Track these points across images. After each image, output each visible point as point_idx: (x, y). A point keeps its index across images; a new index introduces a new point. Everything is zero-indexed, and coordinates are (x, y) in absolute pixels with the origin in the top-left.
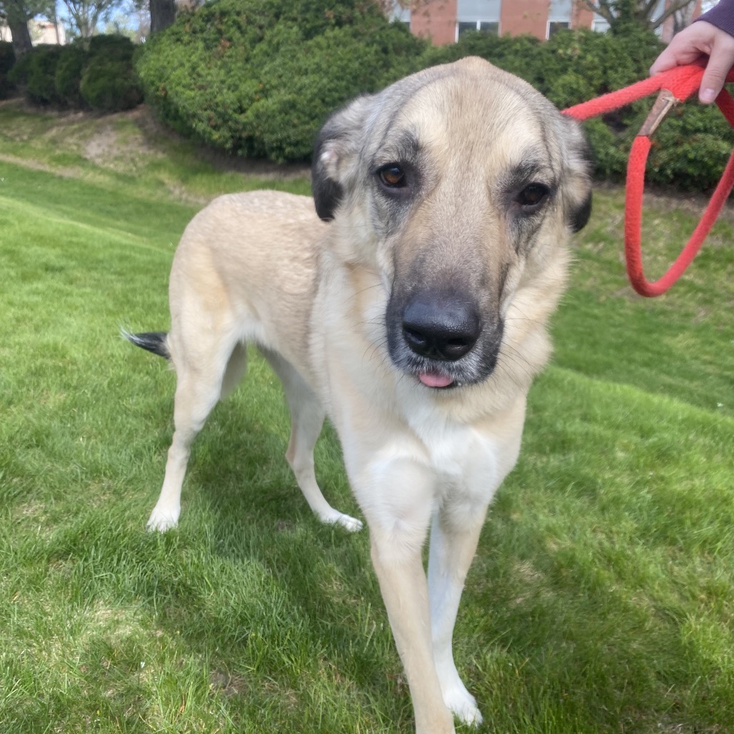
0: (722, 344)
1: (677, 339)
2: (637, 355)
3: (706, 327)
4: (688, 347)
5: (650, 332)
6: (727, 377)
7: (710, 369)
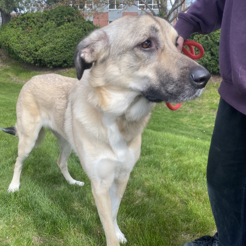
0: (198, 119)
1: (184, 119)
2: (172, 125)
3: (193, 115)
4: (188, 121)
5: (175, 117)
6: (200, 130)
7: (195, 128)
